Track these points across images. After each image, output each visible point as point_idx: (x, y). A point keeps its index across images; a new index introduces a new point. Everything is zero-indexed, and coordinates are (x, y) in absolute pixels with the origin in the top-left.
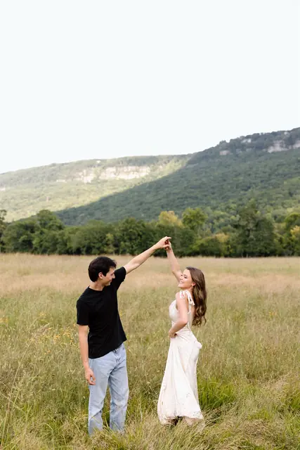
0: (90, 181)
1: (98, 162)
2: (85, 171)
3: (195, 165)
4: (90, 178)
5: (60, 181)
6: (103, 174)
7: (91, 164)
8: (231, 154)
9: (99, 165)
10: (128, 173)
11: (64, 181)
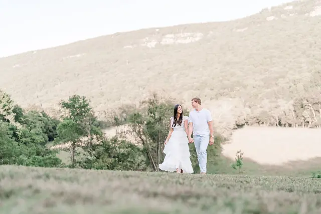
0: (154, 46)
1: (157, 30)
2: (147, 38)
3: (244, 29)
4: (153, 44)
5: (128, 46)
6: (164, 40)
7: (151, 32)
8: (277, 19)
9: (158, 33)
10: (185, 38)
11: (131, 47)
